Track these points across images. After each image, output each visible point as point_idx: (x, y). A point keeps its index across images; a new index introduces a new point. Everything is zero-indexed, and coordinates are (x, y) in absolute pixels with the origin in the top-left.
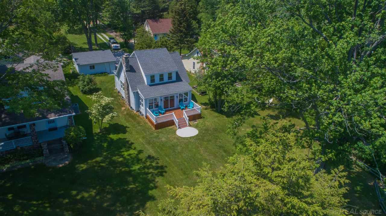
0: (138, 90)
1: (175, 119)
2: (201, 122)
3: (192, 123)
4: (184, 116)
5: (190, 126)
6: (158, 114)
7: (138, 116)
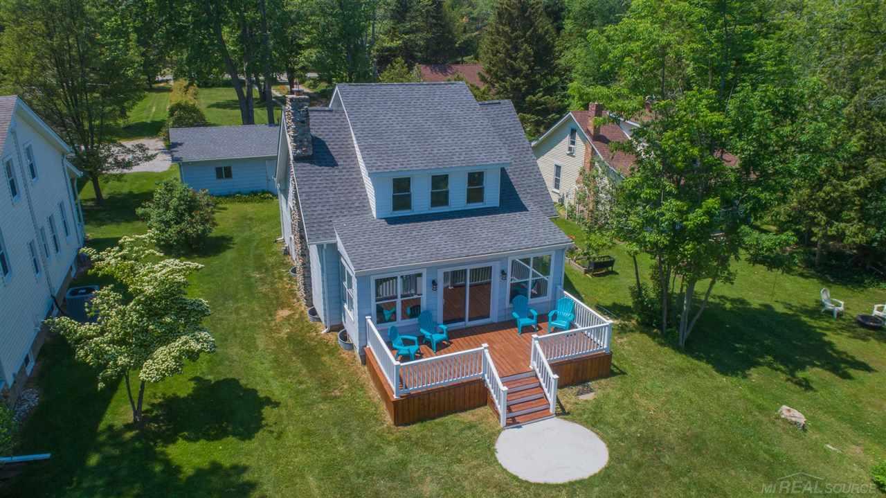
0: (338, 239)
1: (492, 378)
2: (615, 394)
3: (571, 397)
4: (533, 365)
5: (563, 413)
6: (414, 348)
7: (333, 351)
